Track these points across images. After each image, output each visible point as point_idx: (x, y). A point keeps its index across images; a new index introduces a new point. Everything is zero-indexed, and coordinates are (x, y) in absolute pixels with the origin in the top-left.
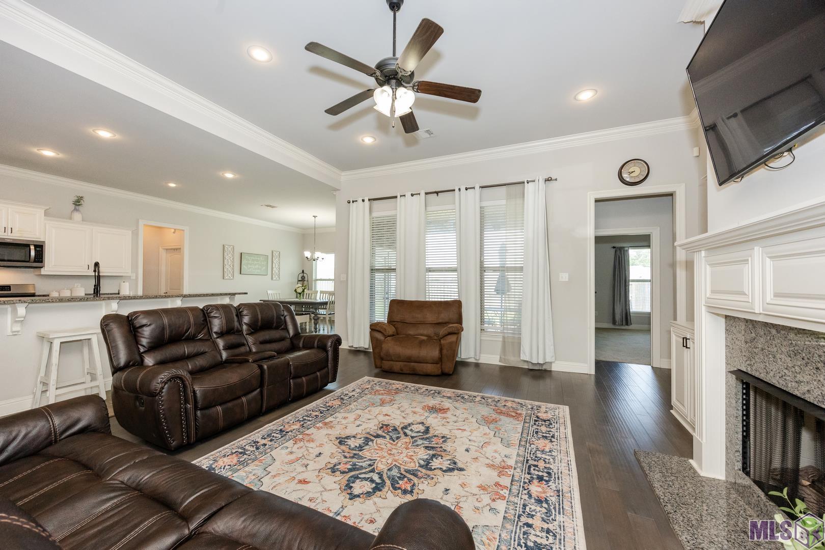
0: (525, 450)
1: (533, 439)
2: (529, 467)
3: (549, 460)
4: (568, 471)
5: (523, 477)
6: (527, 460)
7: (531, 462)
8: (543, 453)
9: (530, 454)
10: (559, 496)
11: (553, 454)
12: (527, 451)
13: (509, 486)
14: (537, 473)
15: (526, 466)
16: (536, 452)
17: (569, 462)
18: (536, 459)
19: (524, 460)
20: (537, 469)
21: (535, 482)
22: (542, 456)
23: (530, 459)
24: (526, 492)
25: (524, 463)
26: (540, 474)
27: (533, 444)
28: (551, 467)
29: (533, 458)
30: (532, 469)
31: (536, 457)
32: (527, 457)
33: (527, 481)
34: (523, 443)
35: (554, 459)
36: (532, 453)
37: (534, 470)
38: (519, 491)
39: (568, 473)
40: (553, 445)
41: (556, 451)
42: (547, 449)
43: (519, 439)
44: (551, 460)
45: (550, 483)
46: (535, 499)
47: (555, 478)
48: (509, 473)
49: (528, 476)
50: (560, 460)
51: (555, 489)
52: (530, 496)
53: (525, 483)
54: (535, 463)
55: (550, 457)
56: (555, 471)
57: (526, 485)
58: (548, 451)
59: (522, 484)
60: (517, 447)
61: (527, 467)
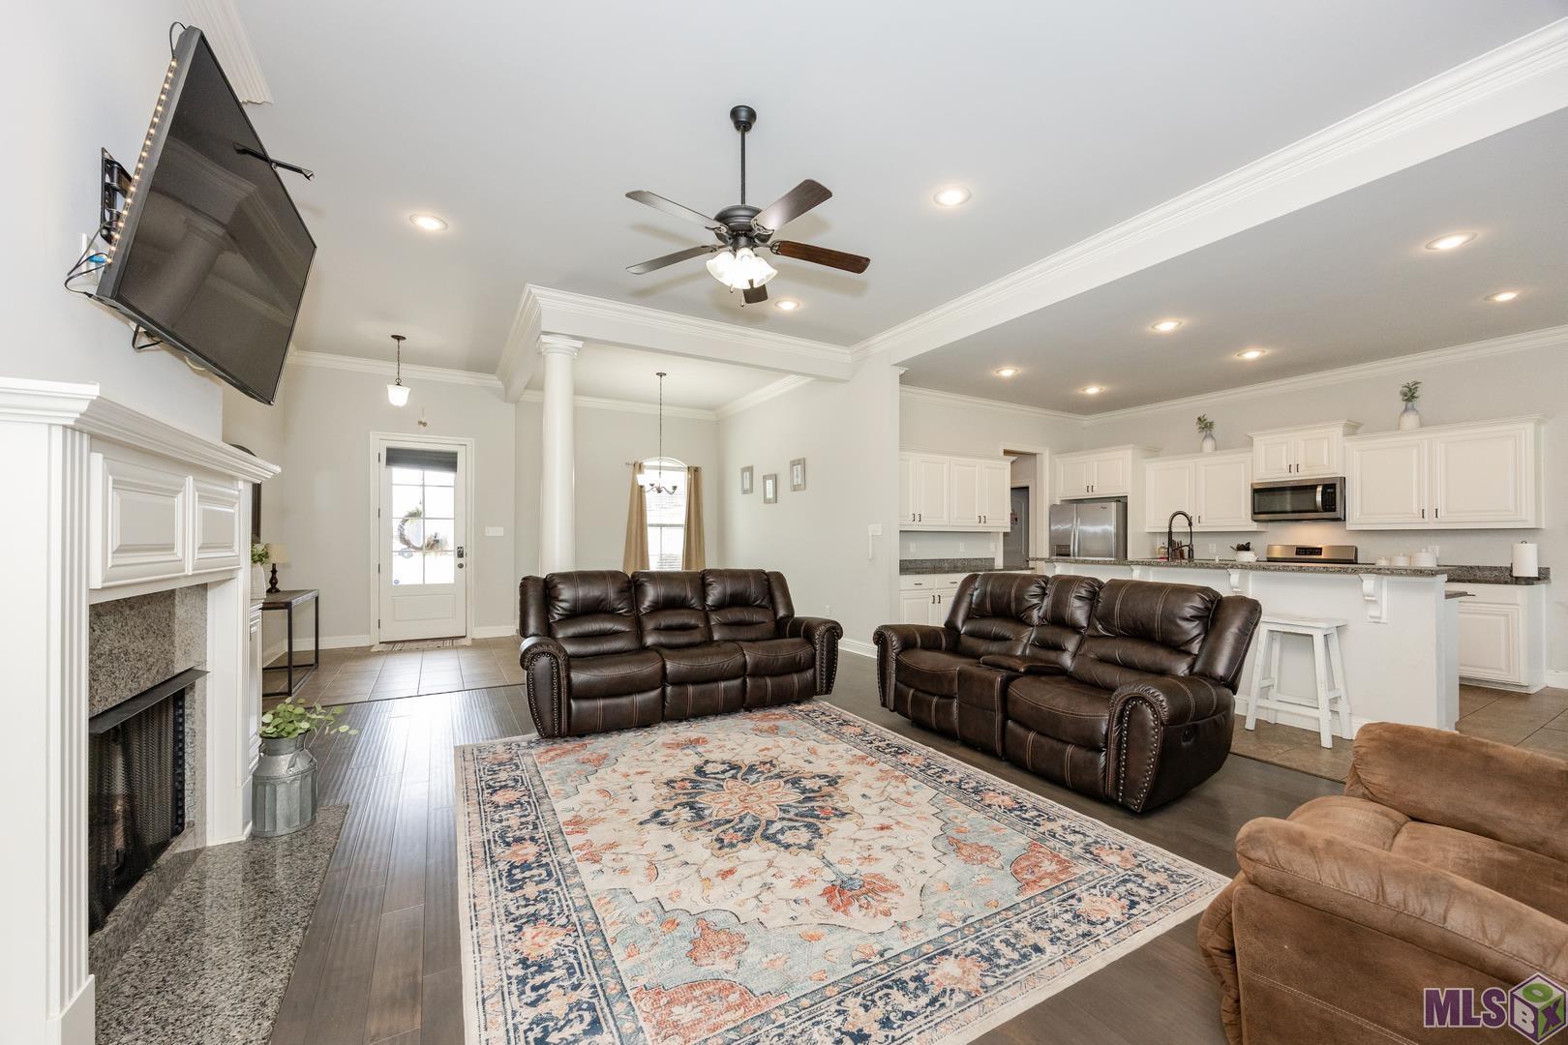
0: (573, 903)
1: (569, 941)
2: (550, 874)
3: (518, 907)
4: (478, 903)
5: (553, 856)
6: (559, 884)
7: (551, 884)
8: (534, 915)
9: (560, 900)
10: (491, 858)
11: (511, 927)
12: (570, 902)
13: (567, 837)
14: (535, 872)
15: (557, 874)
16: (551, 910)
17: (474, 922)
18: (544, 896)
19: (565, 881)
20: (536, 879)
21: (532, 859)
22: (536, 907)
23: (558, 889)
24: (540, 841)
25: (564, 877)
26: (527, 874)
27: (564, 926)
28: (510, 895)
29: (550, 895)
30: (545, 874)
31: (546, 899)
32: (562, 889)
33: (545, 854)
34: (587, 915)
35: (508, 913)
36: (558, 904)
37: (540, 875)
38: (550, 838)
39: (477, 900)
40: (516, 951)
41: (508, 937)
42: (528, 930)
43: (601, 923)
44: (513, 909)
45: (507, 867)
46: (525, 839)
47: (501, 879)
48: (577, 851)
49: (544, 861)
50: (496, 919)
51: (499, 863)
52: (532, 839)
53: (547, 850)
54: (542, 887)
55: (517, 913)
56: (502, 891)
57: (544, 849)
58: (526, 928)
59: (550, 846)
60: (593, 900)
61: (554, 874)
